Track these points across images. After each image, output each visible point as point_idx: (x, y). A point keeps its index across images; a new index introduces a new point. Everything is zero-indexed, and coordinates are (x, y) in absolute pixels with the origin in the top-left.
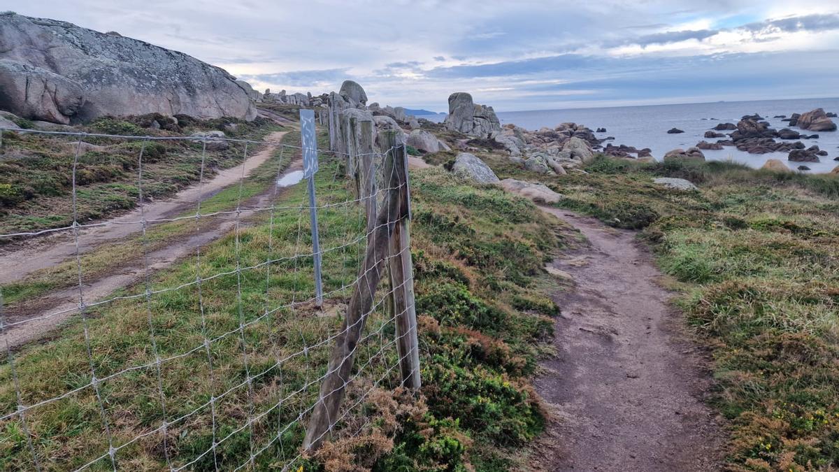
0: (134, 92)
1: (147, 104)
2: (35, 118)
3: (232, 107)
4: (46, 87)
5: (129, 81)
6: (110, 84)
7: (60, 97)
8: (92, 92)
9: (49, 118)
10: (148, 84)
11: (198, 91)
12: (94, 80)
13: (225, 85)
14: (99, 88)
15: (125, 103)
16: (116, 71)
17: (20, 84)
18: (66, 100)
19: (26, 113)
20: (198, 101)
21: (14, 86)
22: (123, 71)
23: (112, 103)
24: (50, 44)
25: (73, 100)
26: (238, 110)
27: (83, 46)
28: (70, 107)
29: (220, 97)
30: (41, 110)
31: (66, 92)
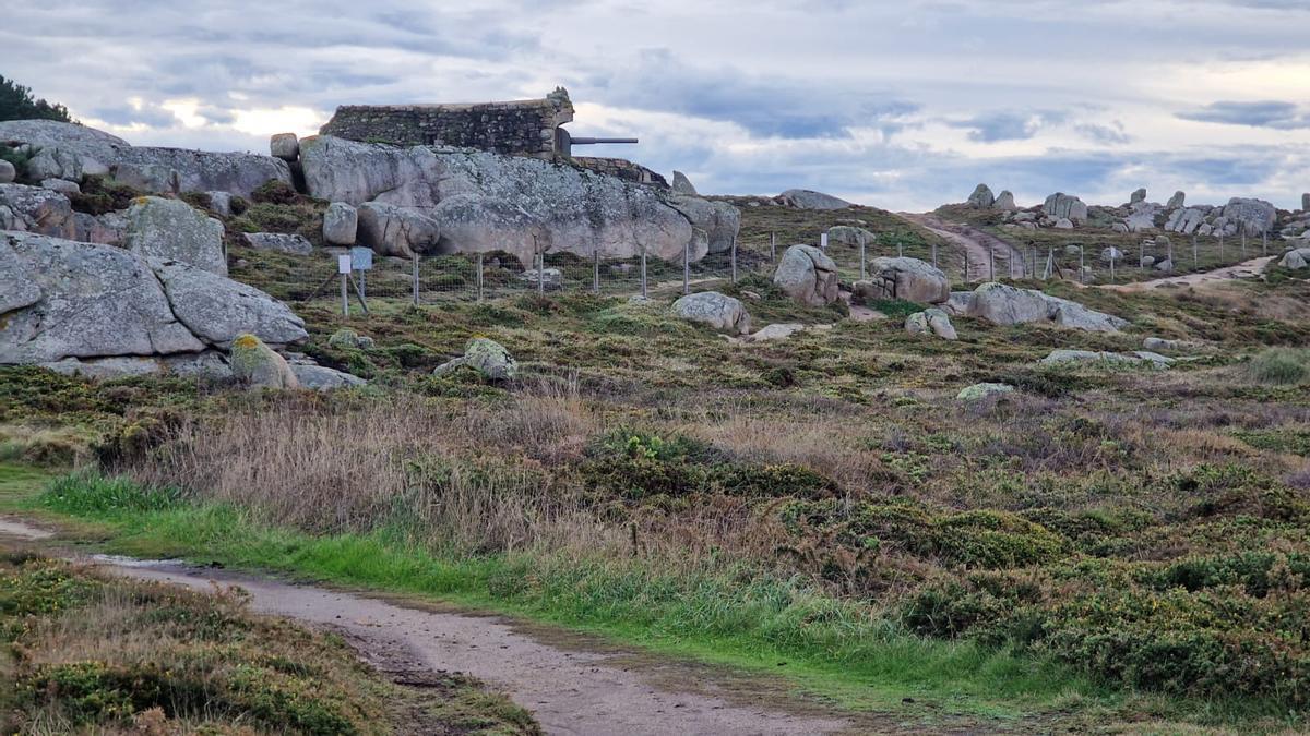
0: (493, 228)
1: (505, 241)
2: (389, 254)
3: (658, 243)
4: (402, 227)
5: (489, 217)
6: (469, 220)
7: (412, 236)
8: (451, 228)
9: (401, 254)
10: (511, 219)
11: (607, 222)
12: (455, 217)
13: (654, 212)
14: (458, 225)
15: (479, 239)
16: (477, 207)
17: (381, 223)
18: (417, 238)
19: (382, 249)
20: (605, 235)
21: (377, 226)
22: (485, 206)
23: (467, 239)
24: (442, 176)
25: (424, 238)
26: (668, 246)
27: (479, 175)
28: (420, 244)
29: (641, 228)
30: (395, 248)
31: (418, 231)
